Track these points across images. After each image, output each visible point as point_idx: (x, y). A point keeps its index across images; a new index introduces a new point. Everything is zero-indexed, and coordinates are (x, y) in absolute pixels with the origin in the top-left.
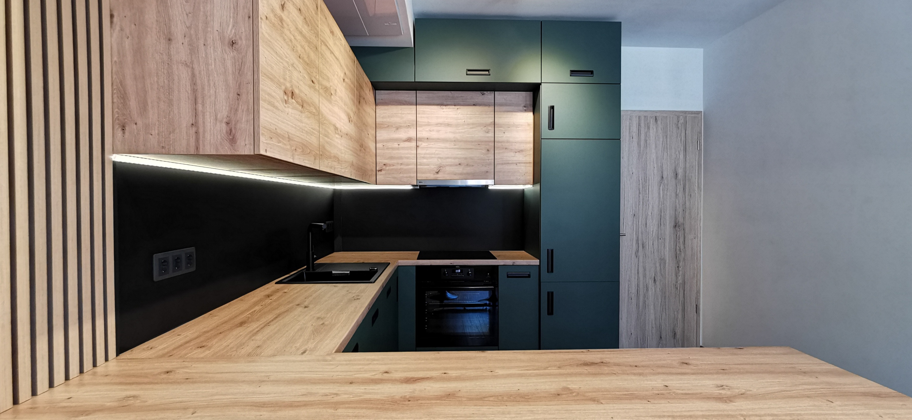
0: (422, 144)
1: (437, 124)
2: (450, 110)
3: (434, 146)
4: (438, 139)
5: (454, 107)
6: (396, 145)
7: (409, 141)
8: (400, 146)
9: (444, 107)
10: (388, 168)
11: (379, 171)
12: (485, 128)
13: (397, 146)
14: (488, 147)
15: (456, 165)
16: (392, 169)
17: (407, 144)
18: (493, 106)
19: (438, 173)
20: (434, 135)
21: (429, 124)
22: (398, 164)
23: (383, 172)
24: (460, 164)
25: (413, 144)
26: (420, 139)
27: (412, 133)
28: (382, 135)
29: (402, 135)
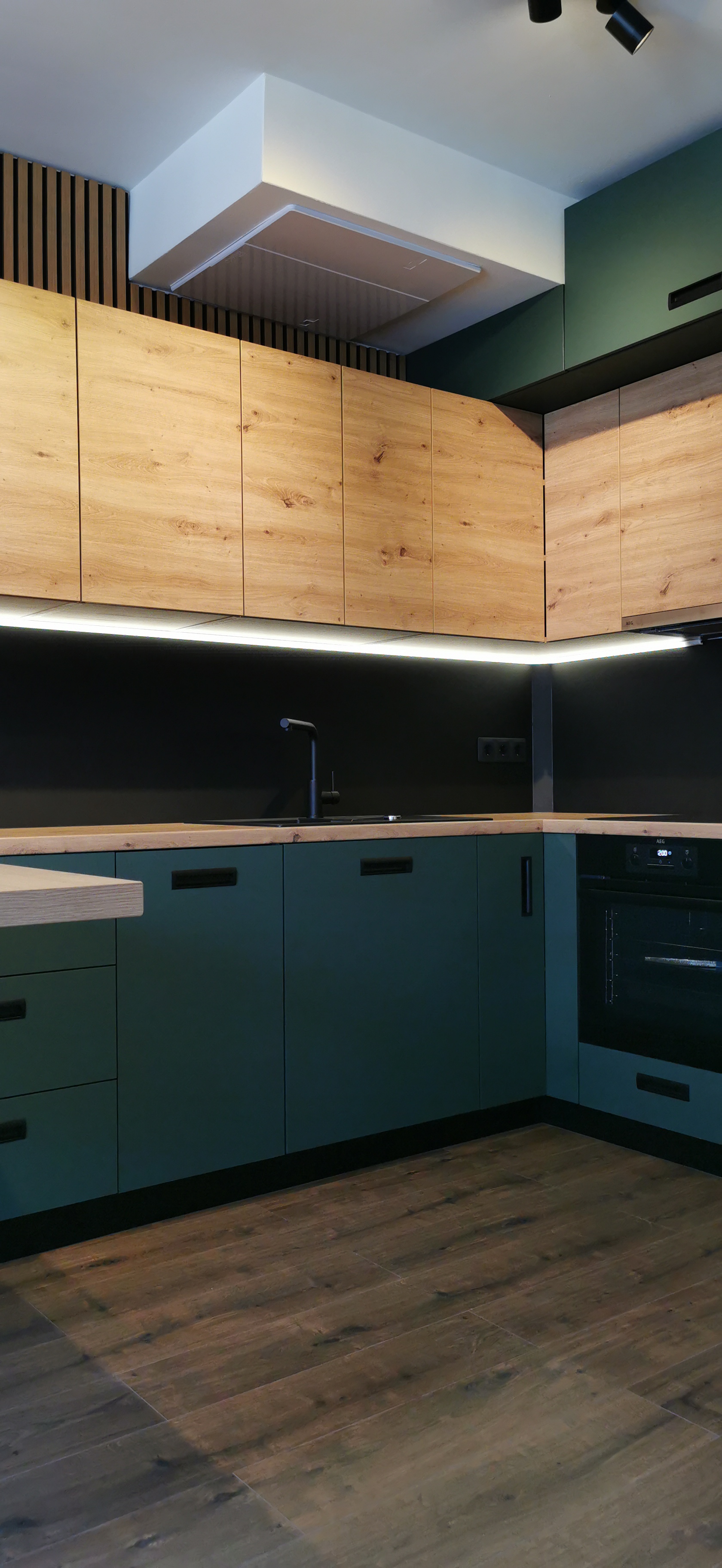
0: (631, 523)
1: (665, 461)
2: (690, 415)
3: (655, 522)
4: (666, 501)
5: (699, 403)
6: (580, 538)
7: (605, 522)
8: (589, 538)
9: (678, 411)
10: (567, 597)
11: (550, 606)
13: (583, 539)
15: (707, 565)
16: (573, 599)
17: (601, 531)
19: (664, 592)
20: (657, 491)
21: (645, 468)
22: (586, 583)
23: (558, 609)
24: (714, 560)
25: (614, 527)
26: (626, 513)
27: (611, 500)
28: (556, 518)
29: (593, 509)
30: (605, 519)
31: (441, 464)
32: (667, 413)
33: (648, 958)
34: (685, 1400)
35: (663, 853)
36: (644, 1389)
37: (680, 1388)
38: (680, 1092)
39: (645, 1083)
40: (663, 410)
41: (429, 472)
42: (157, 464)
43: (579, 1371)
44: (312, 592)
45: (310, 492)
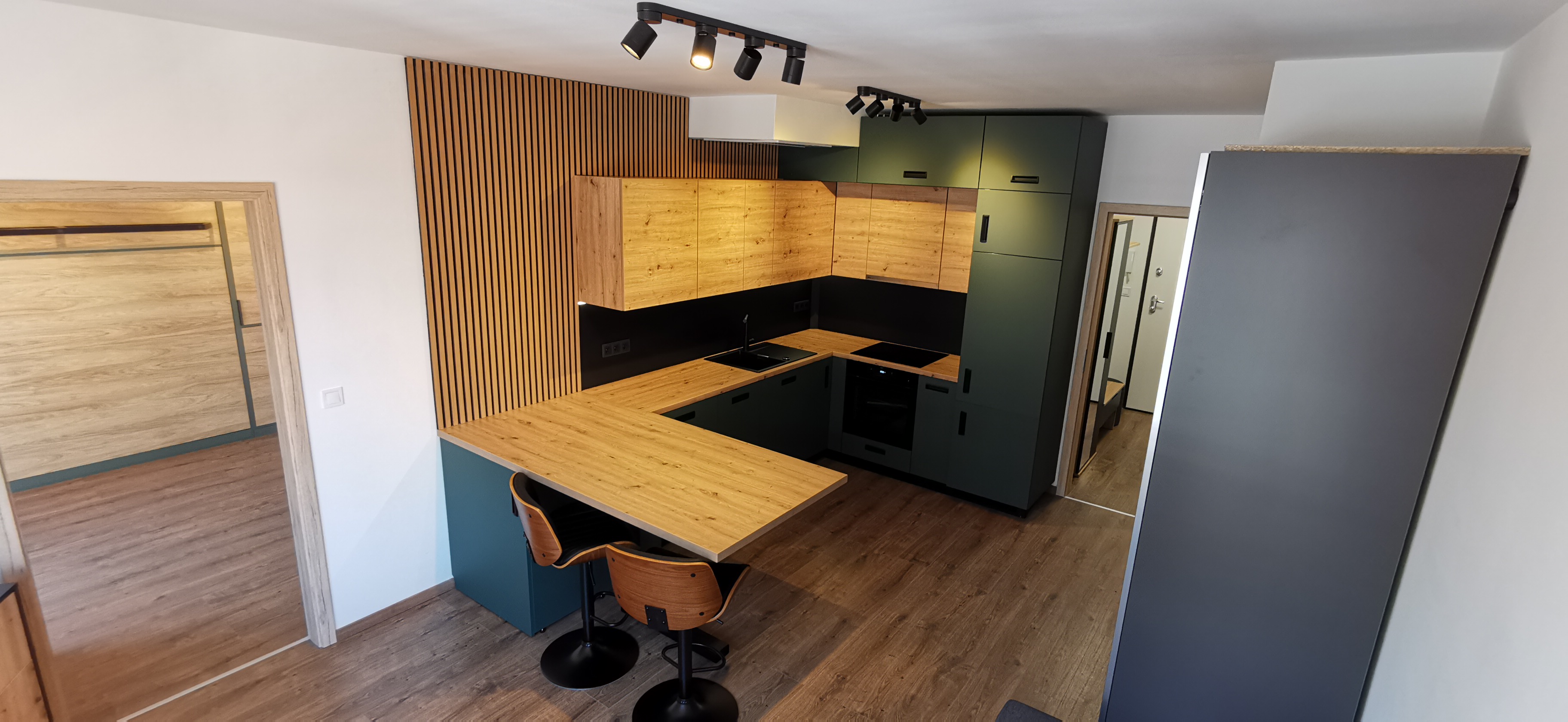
0: (873, 239)
1: (889, 220)
2: (902, 205)
3: (883, 242)
4: (888, 235)
5: (906, 202)
8: (854, 239)
9: (896, 202)
10: (842, 260)
11: (834, 261)
12: (935, 228)
13: (851, 239)
14: (935, 248)
15: (903, 264)
16: (845, 262)
17: (860, 238)
18: (944, 203)
20: (885, 230)
21: (881, 219)
22: (851, 257)
23: (838, 264)
24: (906, 263)
25: (866, 238)
26: (872, 234)
27: (865, 227)
28: (839, 227)
29: (857, 228)
30: (862, 234)
31: (804, 212)
32: (892, 201)
33: (868, 402)
34: (914, 559)
35: (882, 372)
36: (903, 557)
37: (911, 556)
38: (882, 452)
39: (868, 448)
40: (890, 199)
41: (800, 217)
42: (720, 239)
43: (884, 553)
44: (763, 276)
45: (764, 236)
